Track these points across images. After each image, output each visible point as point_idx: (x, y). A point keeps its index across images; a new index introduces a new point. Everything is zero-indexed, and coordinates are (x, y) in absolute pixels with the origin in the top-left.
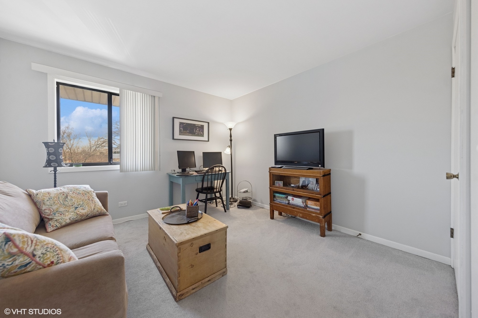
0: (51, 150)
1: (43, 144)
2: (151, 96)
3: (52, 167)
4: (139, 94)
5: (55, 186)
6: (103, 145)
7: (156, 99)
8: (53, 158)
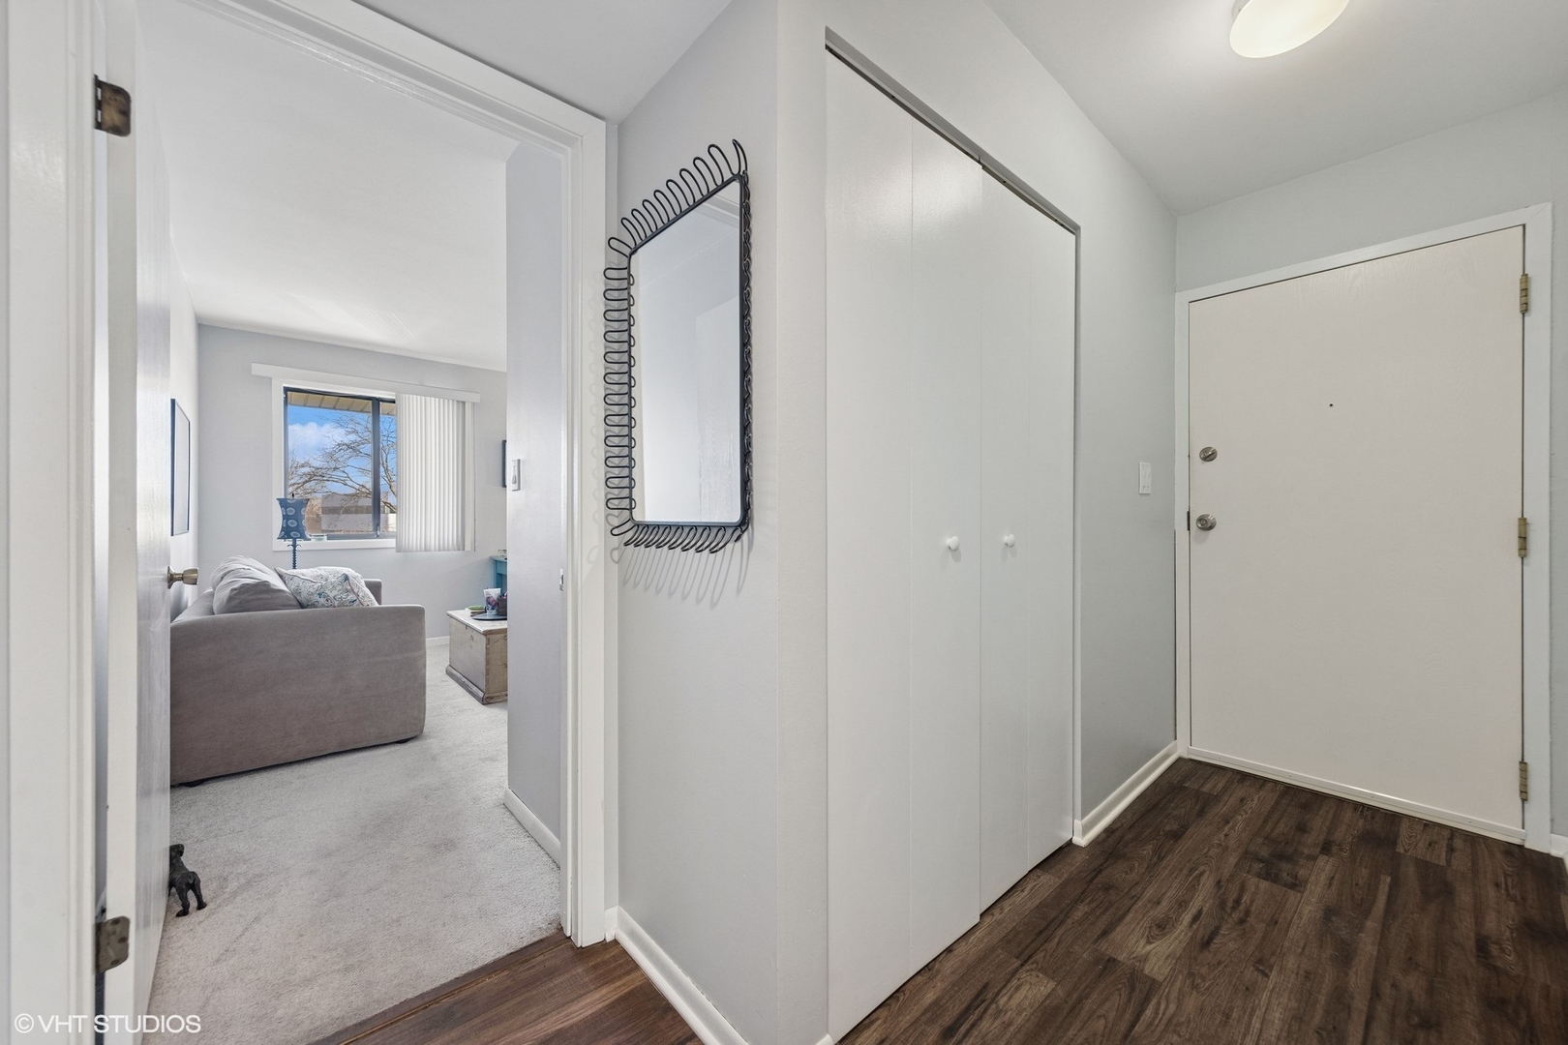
0: (290, 511)
1: (278, 502)
2: (458, 401)
3: (291, 537)
4: (433, 402)
5: (294, 567)
6: (307, 485)
7: (468, 407)
8: (292, 523)
